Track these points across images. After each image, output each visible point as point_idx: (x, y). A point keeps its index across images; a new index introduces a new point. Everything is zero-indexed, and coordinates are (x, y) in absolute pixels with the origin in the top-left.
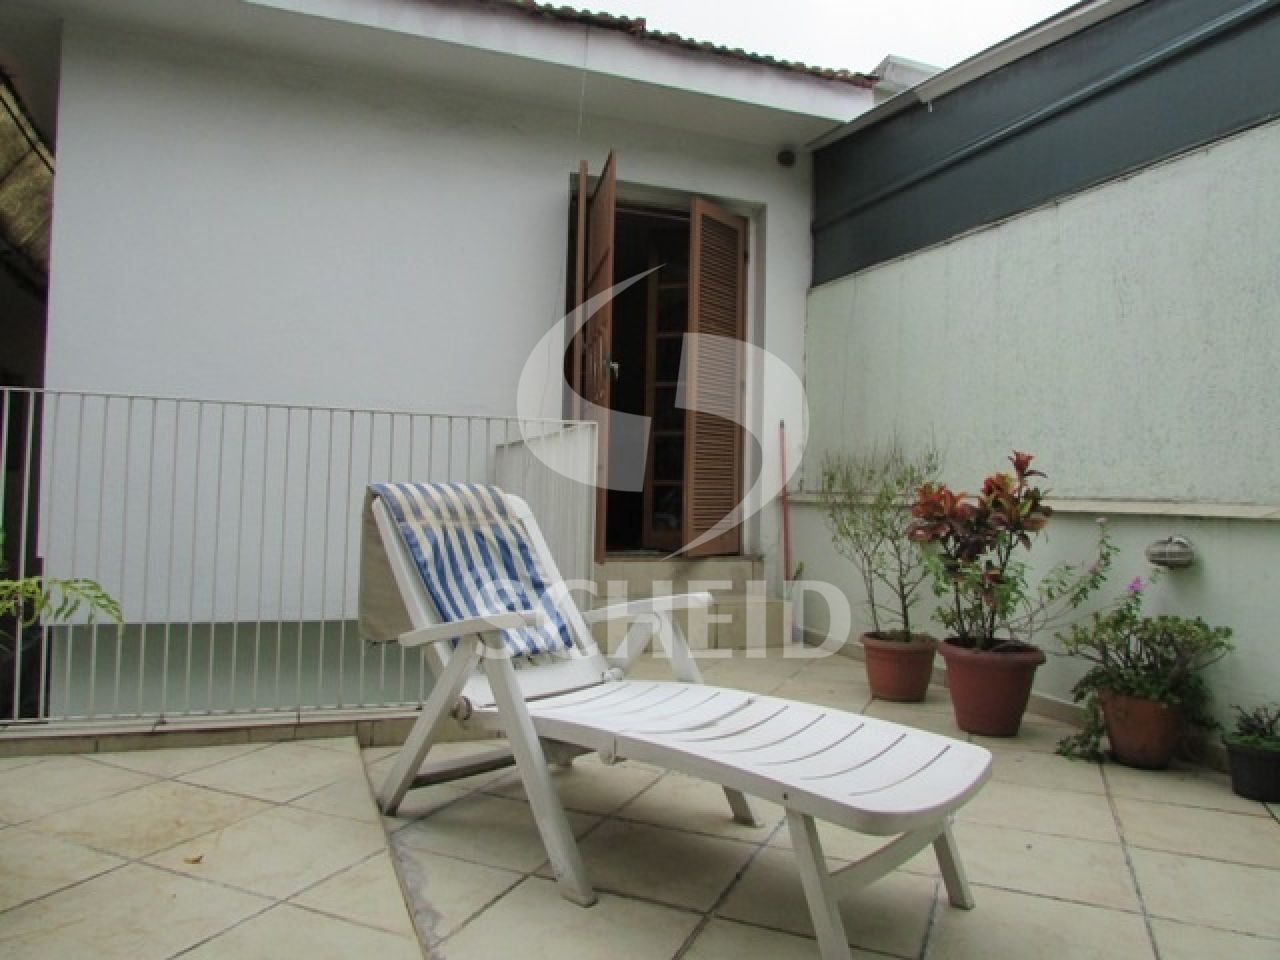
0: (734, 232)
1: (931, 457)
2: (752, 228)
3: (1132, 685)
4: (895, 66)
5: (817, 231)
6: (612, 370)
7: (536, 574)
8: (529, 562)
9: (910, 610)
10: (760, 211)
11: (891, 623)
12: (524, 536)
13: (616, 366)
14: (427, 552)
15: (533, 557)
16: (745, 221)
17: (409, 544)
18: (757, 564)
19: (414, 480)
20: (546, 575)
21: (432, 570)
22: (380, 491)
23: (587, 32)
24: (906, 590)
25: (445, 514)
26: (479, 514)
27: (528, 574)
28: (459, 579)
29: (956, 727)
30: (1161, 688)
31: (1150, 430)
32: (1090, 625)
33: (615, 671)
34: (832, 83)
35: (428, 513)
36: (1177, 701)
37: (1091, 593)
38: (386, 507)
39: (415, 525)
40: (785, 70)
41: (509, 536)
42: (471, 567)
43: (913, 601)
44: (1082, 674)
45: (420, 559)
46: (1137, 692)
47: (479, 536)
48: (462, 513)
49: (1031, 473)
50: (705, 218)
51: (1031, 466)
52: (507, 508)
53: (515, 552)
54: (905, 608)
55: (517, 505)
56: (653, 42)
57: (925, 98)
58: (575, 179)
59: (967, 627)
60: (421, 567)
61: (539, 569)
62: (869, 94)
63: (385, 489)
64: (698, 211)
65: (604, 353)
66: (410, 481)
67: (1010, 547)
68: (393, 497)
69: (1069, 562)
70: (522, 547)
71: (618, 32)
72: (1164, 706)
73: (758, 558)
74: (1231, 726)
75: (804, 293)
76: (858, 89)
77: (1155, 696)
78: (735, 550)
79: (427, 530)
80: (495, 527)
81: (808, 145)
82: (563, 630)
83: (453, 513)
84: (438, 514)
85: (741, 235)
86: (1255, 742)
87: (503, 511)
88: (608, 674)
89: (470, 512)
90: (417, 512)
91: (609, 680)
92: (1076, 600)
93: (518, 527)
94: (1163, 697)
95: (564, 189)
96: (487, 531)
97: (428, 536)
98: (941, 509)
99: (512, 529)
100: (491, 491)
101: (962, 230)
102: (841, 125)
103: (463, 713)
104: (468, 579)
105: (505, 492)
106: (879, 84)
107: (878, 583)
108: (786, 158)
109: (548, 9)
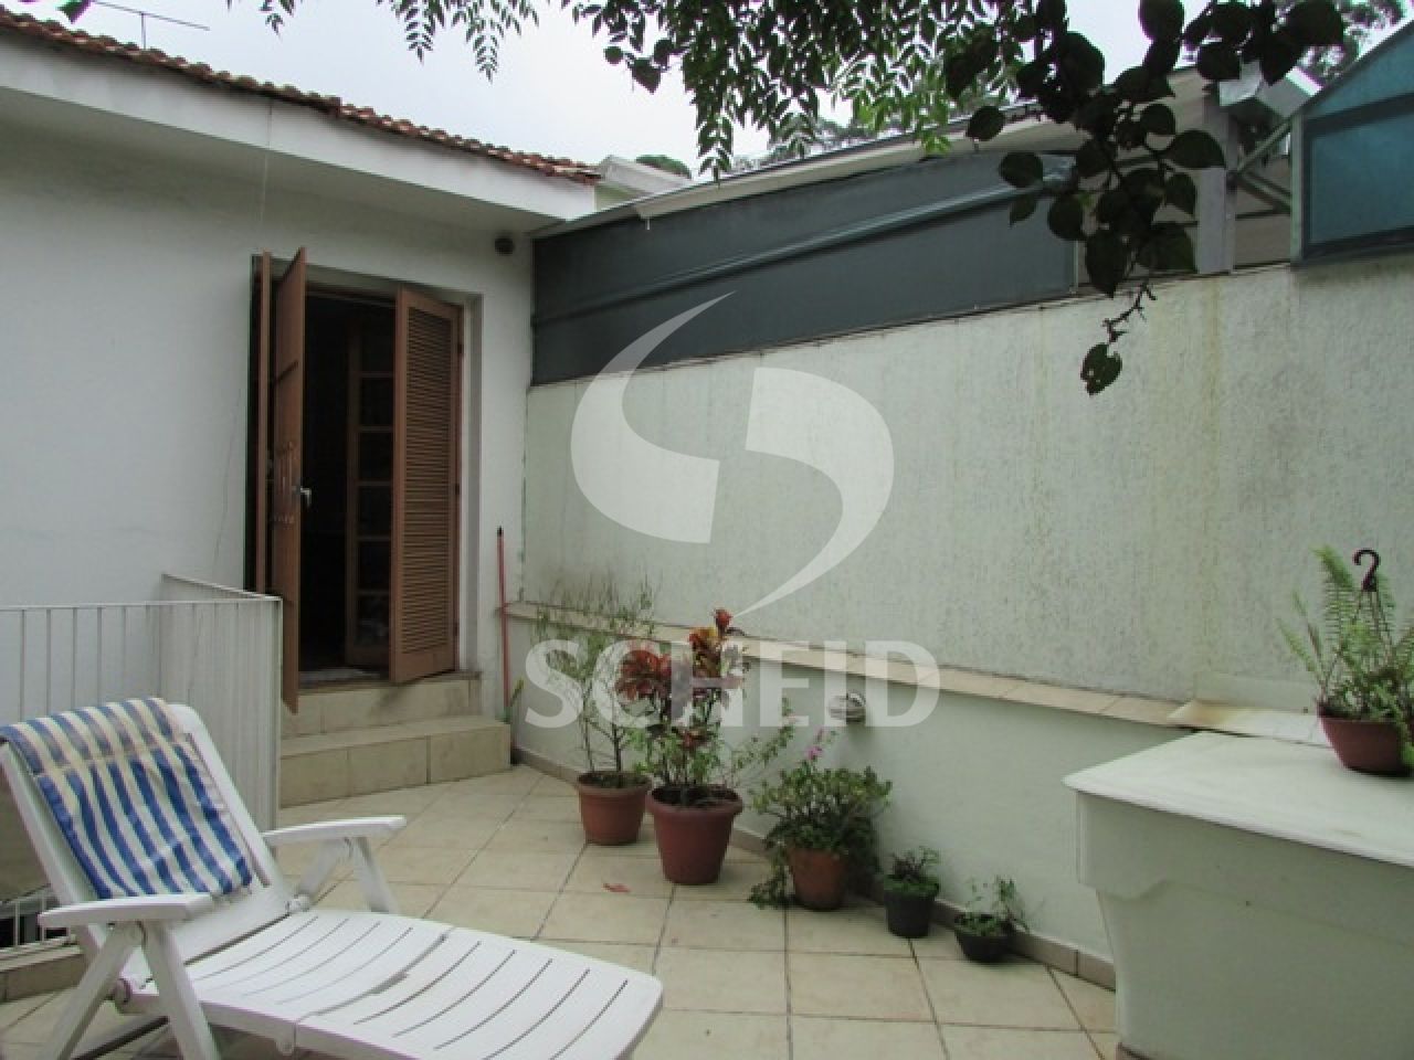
0: (446, 323)
1: (644, 596)
2: (467, 317)
3: (811, 839)
4: (616, 167)
5: (538, 325)
6: (303, 496)
7: (209, 801)
8: (199, 788)
9: (623, 754)
10: (476, 301)
11: (604, 764)
12: (193, 758)
13: (308, 492)
14: (71, 804)
15: (205, 781)
16: (459, 309)
17: (49, 798)
18: (474, 682)
19: (52, 712)
20: (221, 800)
21: (79, 829)
22: (9, 738)
23: (271, 106)
24: (619, 733)
25: (94, 750)
26: (138, 741)
27: (198, 804)
28: (112, 827)
29: (662, 875)
30: (836, 839)
31: (836, 585)
32: (776, 782)
33: (302, 899)
34: (552, 178)
35: (72, 755)
36: (847, 852)
37: (781, 752)
38: (17, 755)
39: (56, 775)
40: (500, 159)
41: (174, 761)
42: (128, 809)
43: (623, 746)
44: (773, 826)
45: (63, 818)
46: (815, 845)
47: (138, 768)
48: (115, 743)
49: (731, 631)
50: (413, 312)
51: (731, 624)
52: (173, 726)
53: (183, 779)
54: (618, 752)
55: (184, 716)
56: (350, 123)
57: (644, 215)
58: (256, 261)
59: (672, 777)
60: (65, 827)
61: (212, 795)
62: (590, 192)
63: (16, 733)
64: (405, 303)
65: (293, 479)
66: (47, 714)
67: (711, 704)
68: (28, 743)
69: (756, 735)
70: (191, 772)
71: (307, 109)
72: (836, 857)
73: (475, 676)
74: (888, 868)
75: (523, 390)
76: (579, 185)
77: (829, 849)
78: (449, 666)
79: (73, 780)
80: (158, 755)
81: (529, 233)
82: (240, 864)
83: (105, 746)
84: (85, 752)
85: (454, 328)
86: (905, 888)
87: (167, 730)
88: (293, 906)
89: (126, 741)
90: (58, 756)
91: (295, 912)
92: (766, 757)
93: (187, 747)
94: (835, 849)
95: (244, 273)
96: (147, 760)
97: (73, 786)
98: (647, 667)
99: (180, 752)
100: (152, 706)
101: (677, 359)
102: (561, 222)
103: (120, 996)
104: (125, 825)
105: (168, 701)
106: (601, 182)
107: (593, 733)
108: (504, 245)
109: (223, 78)
